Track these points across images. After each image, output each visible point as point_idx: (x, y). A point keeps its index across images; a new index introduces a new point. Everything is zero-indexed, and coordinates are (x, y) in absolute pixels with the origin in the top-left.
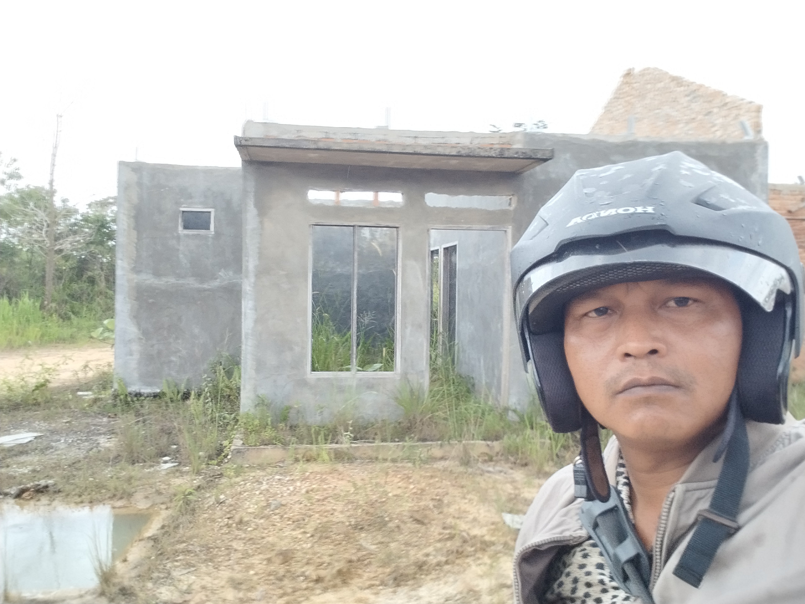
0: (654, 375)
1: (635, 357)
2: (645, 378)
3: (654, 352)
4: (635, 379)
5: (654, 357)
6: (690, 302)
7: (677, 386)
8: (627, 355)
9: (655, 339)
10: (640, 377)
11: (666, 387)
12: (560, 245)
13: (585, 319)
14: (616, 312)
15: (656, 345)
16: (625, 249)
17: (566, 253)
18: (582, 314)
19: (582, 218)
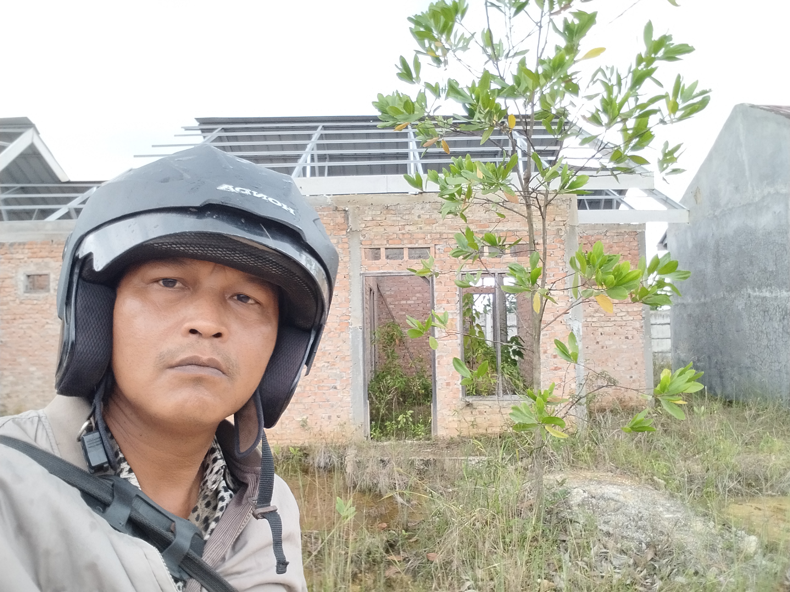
0: (214, 357)
1: (200, 334)
2: (204, 358)
3: (218, 335)
4: (195, 358)
5: (216, 340)
6: (250, 302)
7: (224, 373)
9: (223, 324)
10: (200, 356)
11: (216, 371)
12: (207, 203)
13: (156, 286)
14: (189, 289)
15: (222, 330)
16: (268, 234)
17: (209, 213)
18: (154, 279)
19: (234, 188)
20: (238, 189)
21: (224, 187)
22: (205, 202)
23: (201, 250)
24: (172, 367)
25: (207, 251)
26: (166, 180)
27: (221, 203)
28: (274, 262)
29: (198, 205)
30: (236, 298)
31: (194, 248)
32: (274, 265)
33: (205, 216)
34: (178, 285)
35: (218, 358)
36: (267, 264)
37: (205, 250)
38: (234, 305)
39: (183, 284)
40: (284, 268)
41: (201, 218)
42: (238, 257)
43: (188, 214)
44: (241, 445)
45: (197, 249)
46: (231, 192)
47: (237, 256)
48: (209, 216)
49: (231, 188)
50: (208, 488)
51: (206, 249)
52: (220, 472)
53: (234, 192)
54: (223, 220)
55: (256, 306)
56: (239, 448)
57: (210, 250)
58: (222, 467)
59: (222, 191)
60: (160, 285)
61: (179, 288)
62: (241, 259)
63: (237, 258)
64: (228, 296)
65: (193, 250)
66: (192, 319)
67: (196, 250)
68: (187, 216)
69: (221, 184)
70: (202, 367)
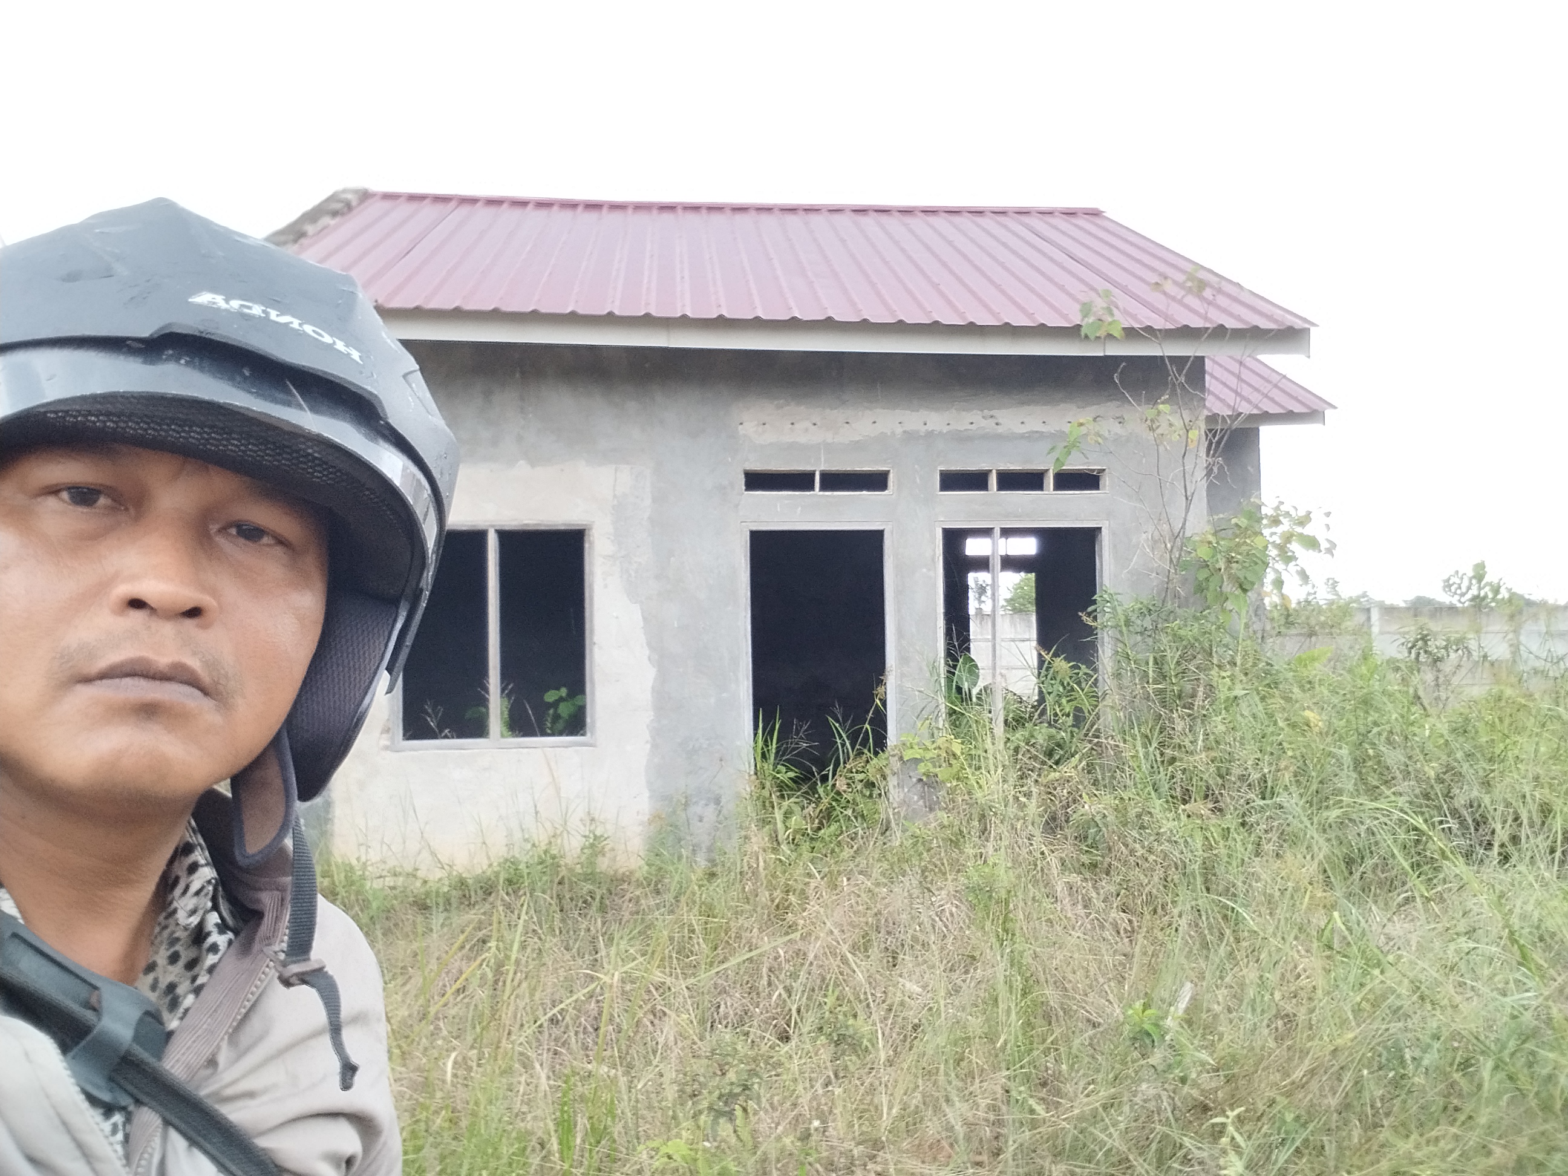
0: (183, 660)
1: (153, 610)
2: (163, 660)
3: (194, 613)
4: (140, 660)
5: (189, 624)
6: (265, 540)
7: (205, 692)
8: (136, 604)
9: (204, 588)
10: (152, 657)
11: (190, 689)
12: (167, 331)
13: (51, 502)
14: (127, 509)
15: (204, 599)
16: (302, 403)
17: (171, 352)
18: (47, 487)
19: (227, 301)
20: (235, 304)
21: (204, 298)
22: (162, 328)
23: (154, 429)
24: (87, 680)
25: (166, 431)
26: (72, 277)
27: (198, 334)
28: (316, 458)
29: (145, 334)
30: (234, 531)
31: (138, 423)
32: (319, 465)
33: (161, 359)
34: (102, 501)
35: (194, 663)
36: (301, 462)
37: (161, 430)
38: (232, 547)
39: (114, 500)
40: (339, 471)
41: (152, 363)
42: (236, 446)
43: (124, 353)
44: (248, 838)
45: (145, 426)
46: (219, 309)
47: (233, 445)
48: (169, 359)
49: (219, 301)
50: (178, 924)
51: (165, 427)
52: (205, 891)
53: (226, 310)
54: (201, 369)
55: (279, 551)
56: (242, 845)
57: (174, 430)
58: (209, 882)
59: (200, 306)
60: (63, 500)
61: (106, 507)
62: (243, 451)
63: (234, 446)
64: (214, 528)
65: (134, 429)
66: (133, 578)
67: (141, 428)
68: (122, 357)
69: (198, 290)
70: (158, 683)
